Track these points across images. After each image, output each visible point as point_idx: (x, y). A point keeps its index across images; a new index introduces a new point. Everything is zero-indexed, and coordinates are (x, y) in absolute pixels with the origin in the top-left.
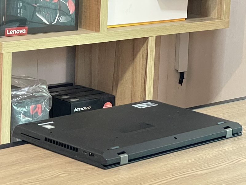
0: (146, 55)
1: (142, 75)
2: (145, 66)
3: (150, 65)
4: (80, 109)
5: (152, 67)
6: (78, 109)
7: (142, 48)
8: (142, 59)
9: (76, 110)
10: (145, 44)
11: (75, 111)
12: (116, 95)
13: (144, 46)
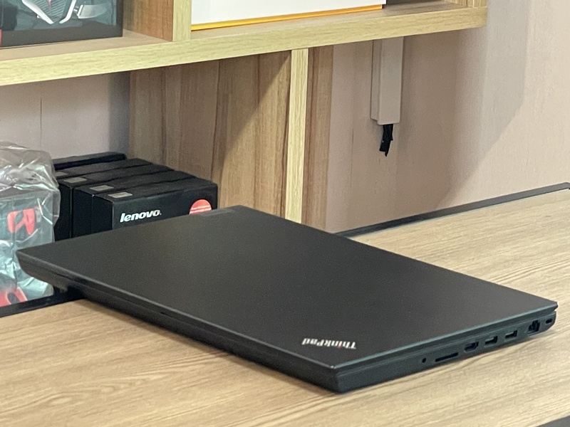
1: (277, 137)
2: (285, 118)
3: (296, 116)
6: (130, 216)
7: (277, 77)
8: (276, 102)
9: (124, 218)
10: (284, 67)
11: (122, 221)
12: (221, 183)
13: (281, 71)
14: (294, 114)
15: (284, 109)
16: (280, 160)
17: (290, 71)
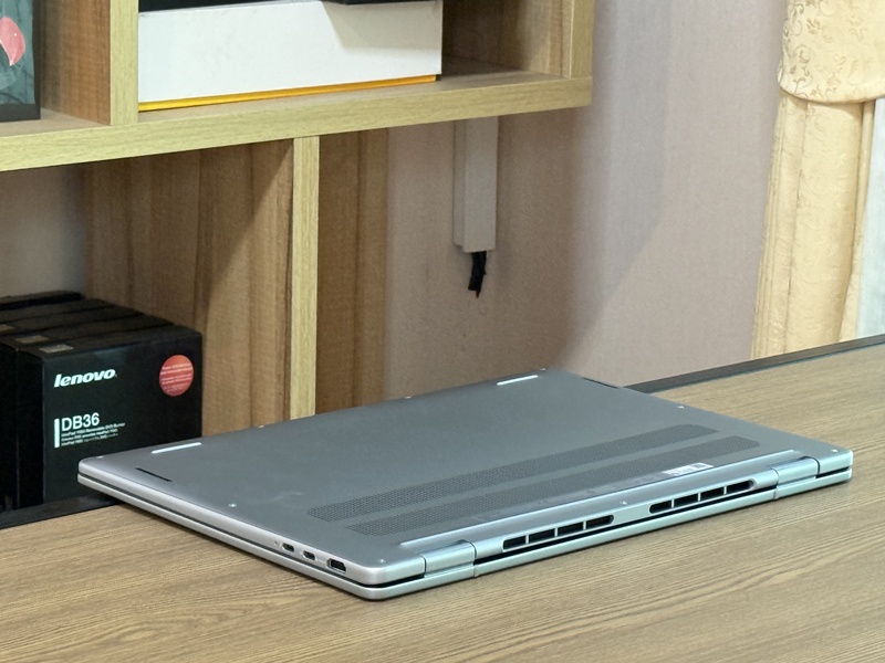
0: (289, 197)
1: (278, 264)
2: (287, 235)
4: (74, 377)
5: (309, 238)
6: (69, 378)
7: (276, 176)
8: (275, 214)
9: (60, 381)
10: (285, 163)
11: (56, 385)
13: (281, 169)
14: (299, 230)
15: (285, 225)
16: (283, 296)
17: (291, 169)
